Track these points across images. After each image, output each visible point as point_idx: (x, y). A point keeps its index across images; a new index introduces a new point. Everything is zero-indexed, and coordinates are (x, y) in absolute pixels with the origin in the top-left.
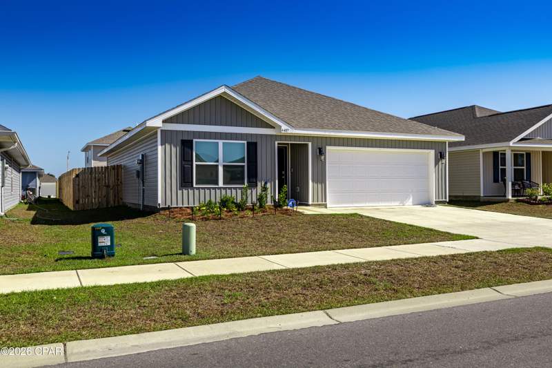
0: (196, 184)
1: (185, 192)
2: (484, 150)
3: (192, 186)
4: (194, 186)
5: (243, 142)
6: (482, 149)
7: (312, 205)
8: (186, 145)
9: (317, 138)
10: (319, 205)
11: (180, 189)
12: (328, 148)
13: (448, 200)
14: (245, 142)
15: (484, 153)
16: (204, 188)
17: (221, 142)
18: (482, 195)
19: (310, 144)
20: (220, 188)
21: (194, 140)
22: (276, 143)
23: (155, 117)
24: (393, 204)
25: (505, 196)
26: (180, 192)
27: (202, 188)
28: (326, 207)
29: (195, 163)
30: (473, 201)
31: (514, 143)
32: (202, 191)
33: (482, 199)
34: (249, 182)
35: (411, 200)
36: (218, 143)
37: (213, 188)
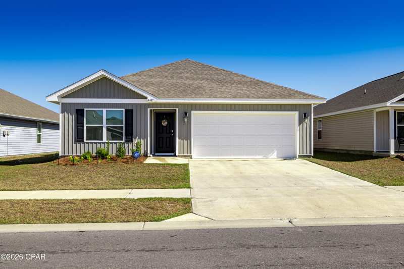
0: (87, 140)
1: (78, 145)
2: (378, 110)
3: (83, 141)
4: (85, 141)
5: (122, 109)
6: (375, 108)
7: (179, 156)
8: (79, 113)
9: (184, 105)
10: (185, 156)
11: (74, 143)
12: (193, 112)
13: (312, 155)
14: (124, 110)
15: (377, 113)
16: (92, 143)
17: (105, 110)
18: (375, 150)
19: (177, 109)
20: (104, 143)
21: (85, 109)
22: (149, 110)
23: (52, 94)
24: (258, 157)
25: (389, 152)
26: (74, 145)
27: (91, 143)
28: (191, 158)
29: (85, 125)
30: (361, 156)
31: (392, 103)
32: (91, 145)
33: (374, 154)
34: (126, 138)
35: (275, 153)
36: (102, 111)
37: (99, 143)
